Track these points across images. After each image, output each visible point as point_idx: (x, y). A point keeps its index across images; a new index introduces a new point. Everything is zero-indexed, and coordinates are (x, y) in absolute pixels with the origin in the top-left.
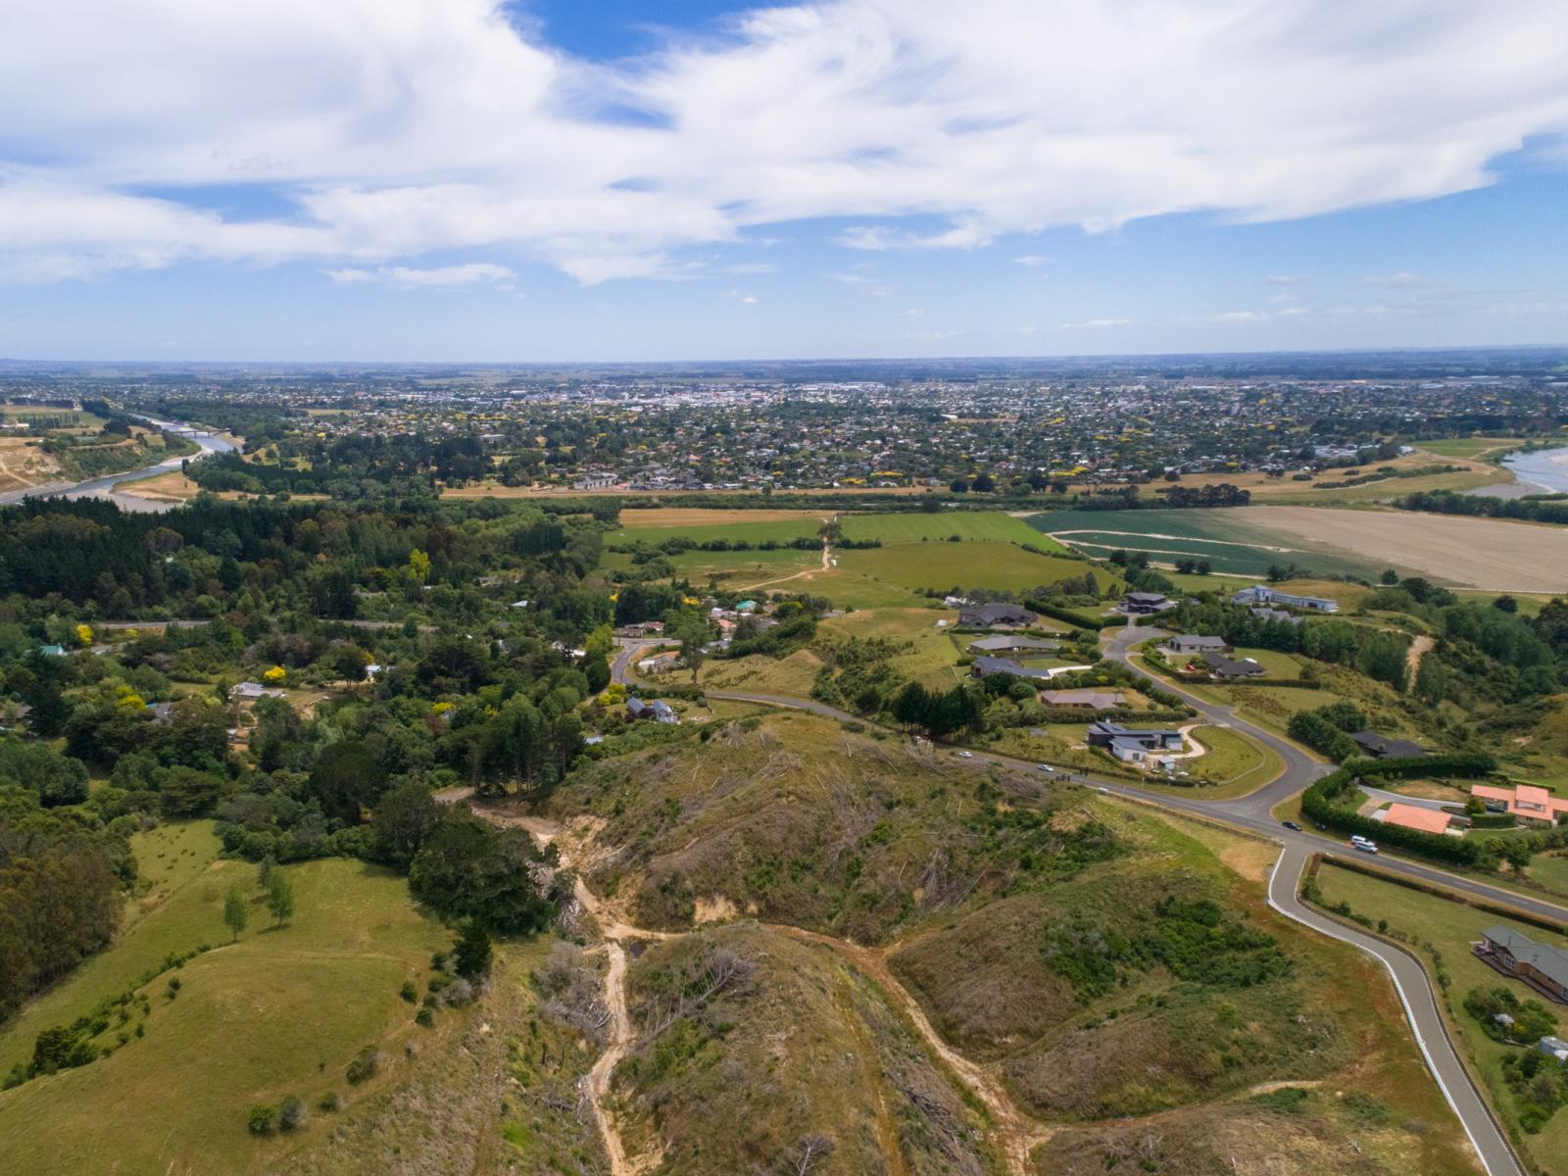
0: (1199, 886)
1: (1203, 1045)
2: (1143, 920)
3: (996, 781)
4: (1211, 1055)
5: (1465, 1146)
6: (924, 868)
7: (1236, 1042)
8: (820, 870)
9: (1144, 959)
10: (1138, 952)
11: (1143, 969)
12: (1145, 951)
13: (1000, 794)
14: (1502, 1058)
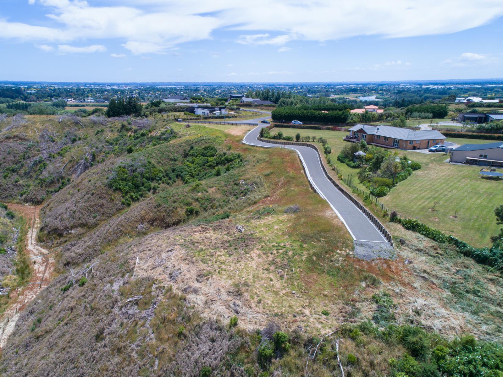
0: (209, 141)
1: (176, 205)
2: (175, 160)
3: (129, 124)
4: (179, 209)
5: (328, 213)
6: (77, 163)
7: (197, 200)
8: (22, 171)
9: (170, 179)
10: (167, 175)
11: (168, 184)
12: (172, 175)
13: (130, 129)
14: (358, 174)
